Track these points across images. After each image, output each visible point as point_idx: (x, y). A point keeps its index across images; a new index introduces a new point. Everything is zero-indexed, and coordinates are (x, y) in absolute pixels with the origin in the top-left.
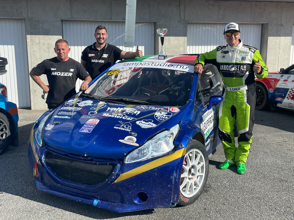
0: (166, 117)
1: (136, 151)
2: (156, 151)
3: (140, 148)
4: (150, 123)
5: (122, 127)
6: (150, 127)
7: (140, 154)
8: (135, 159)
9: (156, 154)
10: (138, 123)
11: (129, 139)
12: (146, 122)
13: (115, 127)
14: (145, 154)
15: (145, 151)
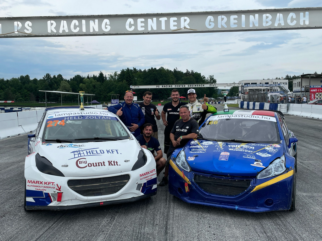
0: (274, 150)
1: (264, 171)
2: (276, 171)
3: (266, 169)
4: (265, 154)
5: (248, 156)
6: (268, 156)
7: (267, 173)
8: (264, 176)
9: (277, 173)
10: (257, 154)
11: (257, 164)
12: (262, 153)
13: (243, 157)
14: (270, 173)
15: (270, 171)
